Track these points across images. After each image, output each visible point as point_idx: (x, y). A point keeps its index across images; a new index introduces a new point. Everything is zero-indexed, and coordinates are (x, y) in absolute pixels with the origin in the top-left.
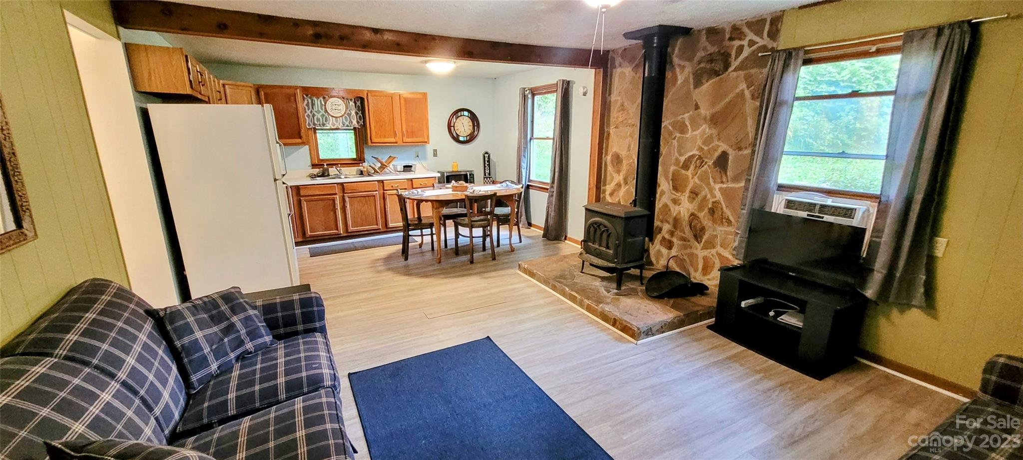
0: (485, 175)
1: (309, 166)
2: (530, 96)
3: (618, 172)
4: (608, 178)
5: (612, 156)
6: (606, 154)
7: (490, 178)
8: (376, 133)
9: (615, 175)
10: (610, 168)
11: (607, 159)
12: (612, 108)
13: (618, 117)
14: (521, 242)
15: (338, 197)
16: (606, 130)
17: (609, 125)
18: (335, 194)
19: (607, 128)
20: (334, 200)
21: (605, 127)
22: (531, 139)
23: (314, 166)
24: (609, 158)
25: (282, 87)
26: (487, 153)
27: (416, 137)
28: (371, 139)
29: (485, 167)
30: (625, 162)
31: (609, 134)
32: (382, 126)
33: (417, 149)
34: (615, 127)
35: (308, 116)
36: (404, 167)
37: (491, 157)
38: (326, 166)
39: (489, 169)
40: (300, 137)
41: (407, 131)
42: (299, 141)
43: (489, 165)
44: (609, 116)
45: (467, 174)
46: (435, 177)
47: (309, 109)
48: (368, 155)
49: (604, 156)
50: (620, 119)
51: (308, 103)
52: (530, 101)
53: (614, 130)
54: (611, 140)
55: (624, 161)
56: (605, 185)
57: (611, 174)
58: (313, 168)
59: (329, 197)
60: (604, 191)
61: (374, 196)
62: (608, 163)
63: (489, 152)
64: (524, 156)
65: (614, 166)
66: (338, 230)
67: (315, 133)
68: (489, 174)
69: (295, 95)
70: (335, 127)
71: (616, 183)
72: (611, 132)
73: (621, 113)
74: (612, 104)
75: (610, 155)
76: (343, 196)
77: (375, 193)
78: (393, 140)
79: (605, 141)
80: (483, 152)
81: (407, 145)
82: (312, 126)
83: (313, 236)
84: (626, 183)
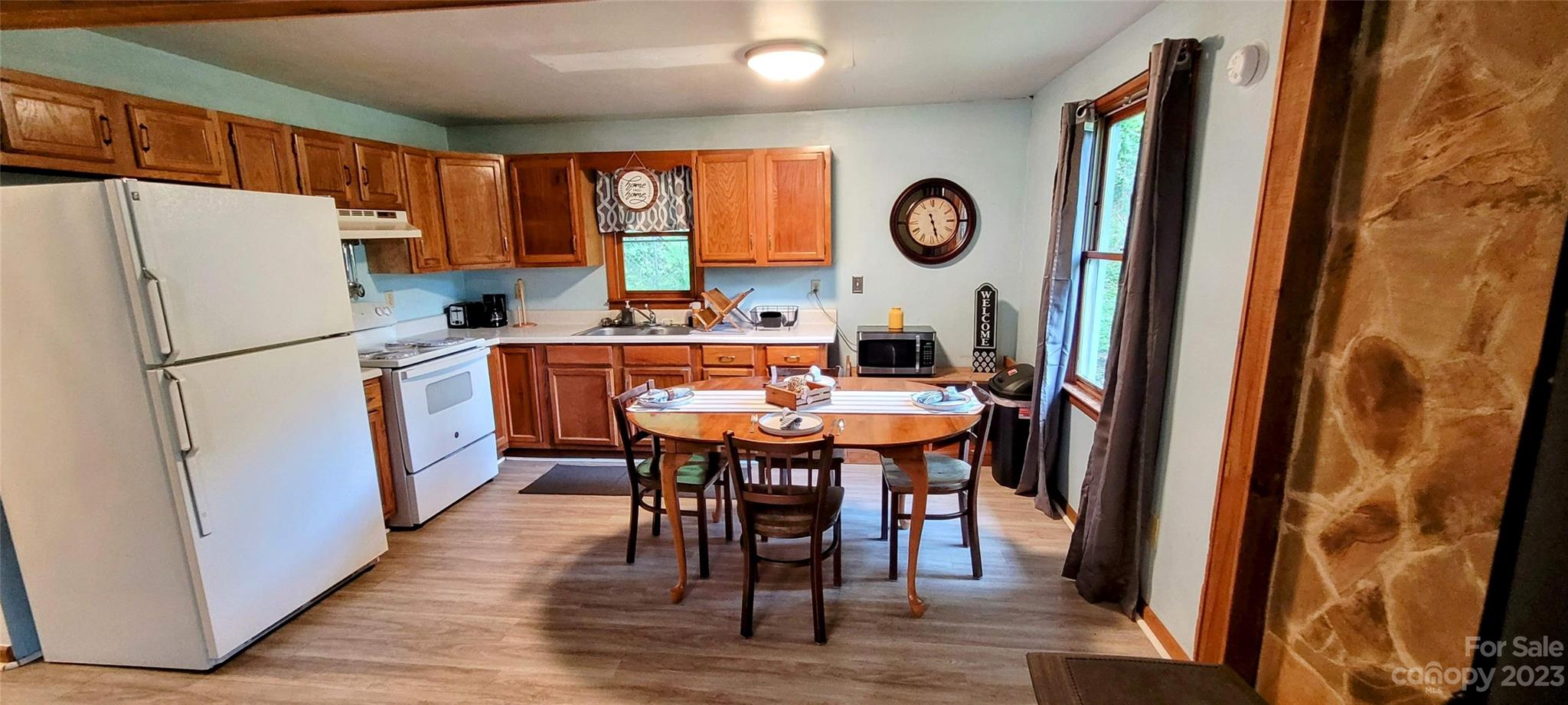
0: (979, 342)
1: (605, 305)
2: (1089, 126)
3: (1388, 447)
4: (1325, 461)
5: (1357, 358)
6: (1326, 343)
7: (988, 351)
8: (711, 239)
9: (1363, 456)
10: (1337, 415)
11: (1326, 365)
12: (1381, 111)
13: (1414, 156)
14: (977, 574)
15: (611, 371)
16: (1335, 225)
17: (1353, 205)
18: (609, 366)
19: (1341, 217)
20: (604, 378)
21: (1334, 211)
22: (1084, 257)
23: (613, 304)
24: (1338, 363)
25: (546, 157)
26: (986, 288)
27: (799, 250)
28: (700, 254)
29: (979, 322)
30: (1434, 409)
31: (1349, 247)
32: (723, 227)
33: (813, 275)
34: (1393, 214)
35: (605, 210)
36: (764, 315)
37: (1000, 297)
38: (628, 306)
39: (992, 330)
40: (572, 251)
41: (778, 236)
42: (570, 257)
43: (991, 319)
44: (1360, 157)
45: (914, 342)
46: (824, 344)
47: (605, 197)
48: (709, 285)
49: (1311, 347)
50: (1424, 169)
51: (604, 185)
52: (1088, 144)
53: (1382, 225)
54: (1357, 276)
55: (1430, 402)
56: (1305, 483)
57: (1342, 448)
58: (610, 309)
59: (596, 370)
60: (1299, 513)
61: (682, 376)
62: (1330, 388)
63: (995, 285)
64: (1058, 307)
65: (1362, 412)
66: (609, 437)
67: (620, 242)
68: (991, 342)
69: (565, 171)
70: (649, 230)
71: (1362, 497)
72: (1365, 234)
73: (1438, 128)
74: (1383, 90)
75: (1346, 353)
76: (622, 372)
77: (684, 369)
78: (744, 256)
79: (1324, 279)
80: (978, 285)
81: (774, 269)
82: (613, 228)
83: (571, 443)
84: (1431, 521)
